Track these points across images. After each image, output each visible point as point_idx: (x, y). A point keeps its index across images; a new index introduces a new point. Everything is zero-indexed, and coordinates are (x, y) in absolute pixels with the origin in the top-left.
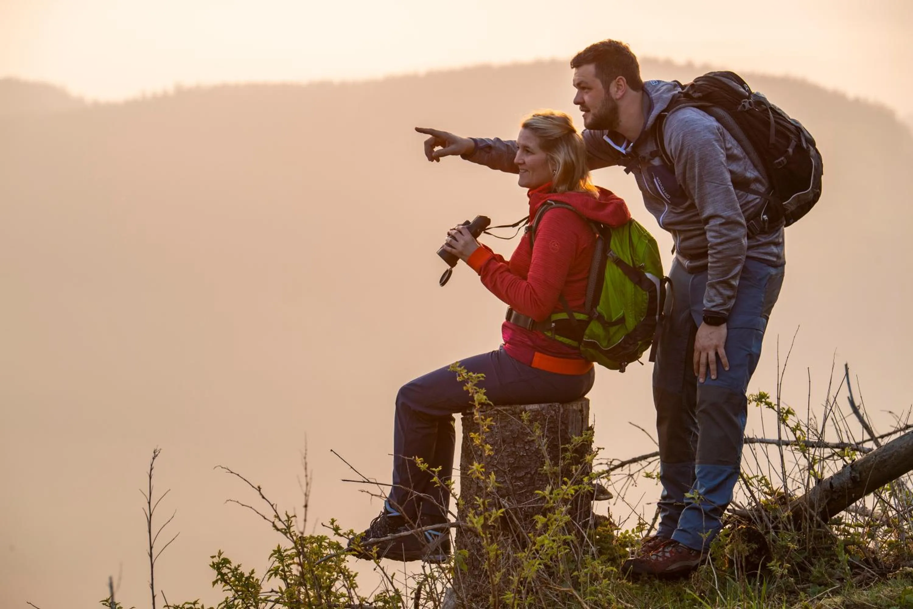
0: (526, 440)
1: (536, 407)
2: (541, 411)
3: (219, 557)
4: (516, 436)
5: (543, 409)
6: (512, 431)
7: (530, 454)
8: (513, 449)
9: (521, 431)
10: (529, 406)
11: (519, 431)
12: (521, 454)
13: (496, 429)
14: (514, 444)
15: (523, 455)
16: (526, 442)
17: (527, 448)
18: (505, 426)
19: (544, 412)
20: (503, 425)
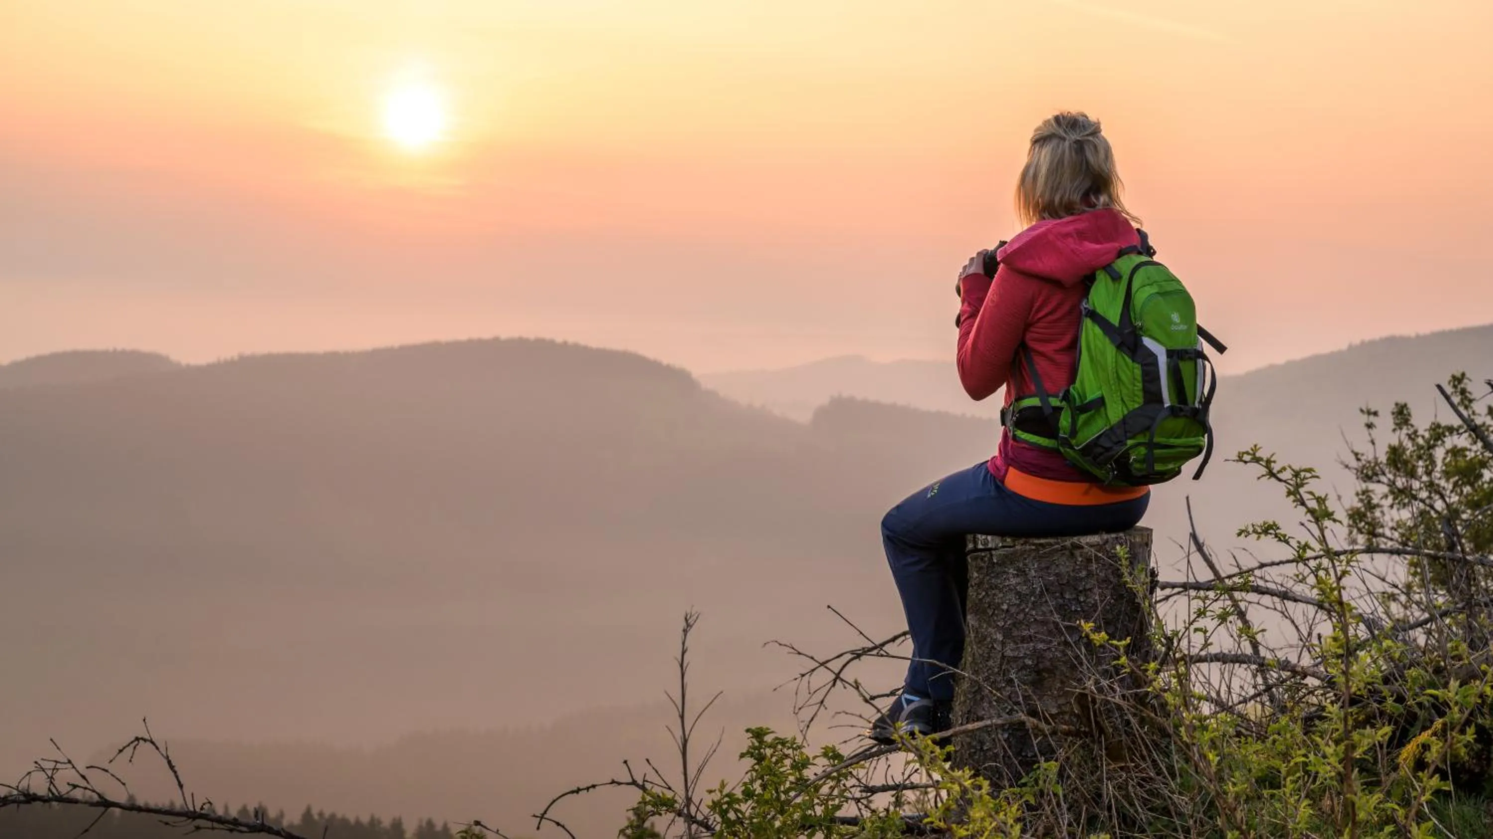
0: (1081, 588)
1: (1096, 539)
2: (1105, 544)
3: (721, 792)
4: (1065, 582)
5: (1107, 542)
6: (1057, 575)
7: (1086, 608)
8: (1061, 601)
9: (1072, 574)
10: (1085, 537)
11: (1069, 576)
12: (1073, 608)
13: (1033, 571)
14: (1062, 594)
15: (1076, 611)
16: (1081, 592)
17: (1082, 600)
18: (1048, 568)
19: (1107, 546)
20: (1043, 565)
